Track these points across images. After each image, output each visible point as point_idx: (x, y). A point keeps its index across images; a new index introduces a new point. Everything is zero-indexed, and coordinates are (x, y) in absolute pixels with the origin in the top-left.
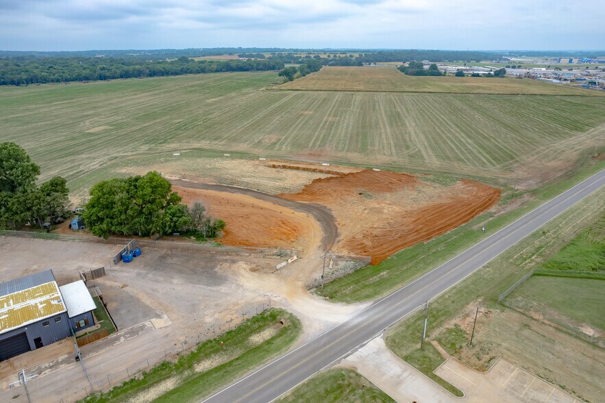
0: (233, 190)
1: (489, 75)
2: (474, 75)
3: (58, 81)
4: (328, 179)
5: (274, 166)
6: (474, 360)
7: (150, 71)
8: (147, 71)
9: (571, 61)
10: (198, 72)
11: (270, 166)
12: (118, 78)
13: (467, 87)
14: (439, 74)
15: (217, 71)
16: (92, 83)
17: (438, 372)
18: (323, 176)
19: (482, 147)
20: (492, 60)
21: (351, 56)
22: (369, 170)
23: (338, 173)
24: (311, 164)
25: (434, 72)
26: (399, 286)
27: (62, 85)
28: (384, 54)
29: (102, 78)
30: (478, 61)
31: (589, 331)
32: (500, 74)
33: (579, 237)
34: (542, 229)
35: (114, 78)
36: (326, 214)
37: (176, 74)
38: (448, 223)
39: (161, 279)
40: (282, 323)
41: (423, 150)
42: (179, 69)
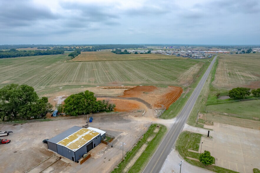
0: (101, 97)
1: (146, 53)
2: (141, 53)
4: (129, 90)
5: (105, 88)
6: (209, 124)
9: (166, 48)
10: (26, 56)
11: (104, 88)
13: (142, 57)
14: (129, 53)
17: (204, 127)
18: (127, 89)
19: (165, 76)
20: (141, 47)
21: (89, 47)
22: (138, 86)
23: (130, 88)
24: (117, 86)
25: (126, 53)
26: (179, 113)
28: (102, 46)
30: (137, 48)
31: (226, 114)
32: (149, 52)
33: (209, 96)
34: (200, 95)
36: (140, 99)
38: (176, 97)
39: (110, 124)
40: (158, 127)
41: (148, 78)
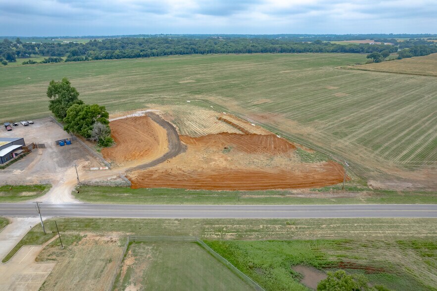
3: (224, 52)
7: (282, 49)
8: (279, 49)
10: (317, 52)
11: (218, 118)
12: (259, 52)
15: (333, 51)
16: (241, 55)
27: (224, 55)
29: (250, 52)
35: (256, 52)
37: (300, 52)
42: (303, 48)
